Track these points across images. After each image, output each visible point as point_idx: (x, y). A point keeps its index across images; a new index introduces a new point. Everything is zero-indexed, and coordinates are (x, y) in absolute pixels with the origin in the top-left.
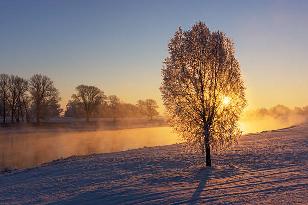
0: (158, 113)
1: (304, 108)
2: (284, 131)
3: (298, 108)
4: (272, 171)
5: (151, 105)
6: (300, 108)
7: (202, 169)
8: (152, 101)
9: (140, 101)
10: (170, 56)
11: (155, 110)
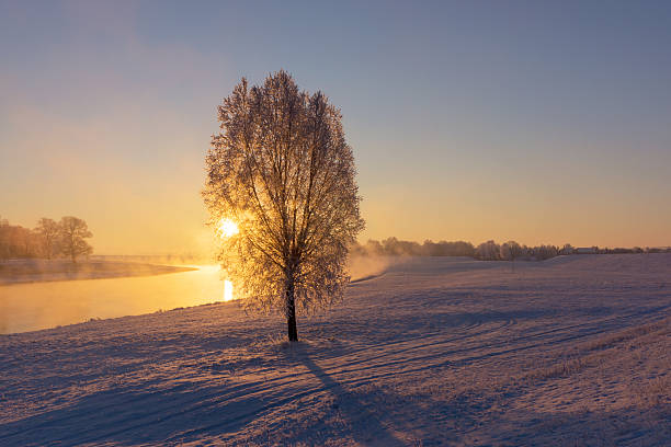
0: (89, 249)
1: (383, 242)
2: (361, 285)
3: (373, 242)
4: (408, 345)
5: (73, 229)
6: (378, 242)
7: (285, 346)
8: (76, 222)
9: (45, 220)
10: (224, 131)
11: (83, 242)
